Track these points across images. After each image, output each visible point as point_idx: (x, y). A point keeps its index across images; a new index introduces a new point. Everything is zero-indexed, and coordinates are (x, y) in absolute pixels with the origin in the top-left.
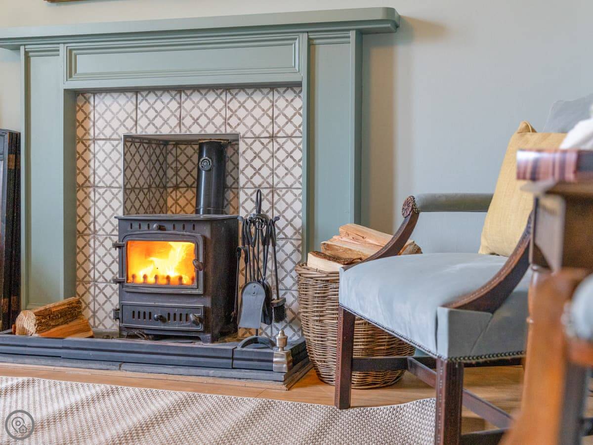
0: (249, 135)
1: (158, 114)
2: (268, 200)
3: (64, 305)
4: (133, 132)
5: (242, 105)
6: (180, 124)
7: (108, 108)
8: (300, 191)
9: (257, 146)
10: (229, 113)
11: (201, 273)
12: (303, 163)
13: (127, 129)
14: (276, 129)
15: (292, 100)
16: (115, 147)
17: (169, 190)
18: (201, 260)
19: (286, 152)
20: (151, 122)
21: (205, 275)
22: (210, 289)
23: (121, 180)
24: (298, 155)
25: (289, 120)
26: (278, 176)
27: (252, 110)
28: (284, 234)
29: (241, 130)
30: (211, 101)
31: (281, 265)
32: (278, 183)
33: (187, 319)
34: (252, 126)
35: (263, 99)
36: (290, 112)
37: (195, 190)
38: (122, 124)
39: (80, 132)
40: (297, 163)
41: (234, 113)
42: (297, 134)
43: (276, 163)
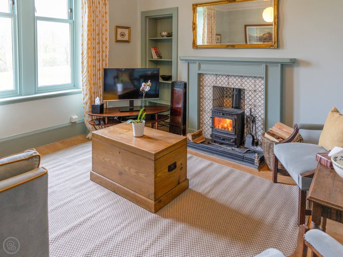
0: (248, 89)
1: (222, 81)
2: (253, 109)
3: (198, 132)
4: (215, 85)
5: (246, 81)
6: (228, 84)
7: (209, 78)
8: (263, 107)
9: (250, 93)
10: (242, 83)
11: (234, 129)
12: (264, 99)
13: (214, 84)
14: (256, 89)
15: (261, 81)
16: (211, 89)
17: (225, 97)
18: (234, 125)
19: (259, 96)
20: (220, 83)
21: (235, 129)
22: (236, 133)
23: (212, 98)
24: (263, 97)
25: (260, 87)
26: (256, 102)
27: (249, 83)
28: (258, 119)
29: (246, 88)
30: (237, 79)
31: (257, 128)
32: (256, 104)
33: (230, 141)
34: (249, 87)
35: (252, 80)
36: (260, 84)
37: (232, 98)
38: (213, 82)
39: (201, 84)
40: (262, 99)
41: (244, 83)
42: (262, 91)
43: (256, 99)
